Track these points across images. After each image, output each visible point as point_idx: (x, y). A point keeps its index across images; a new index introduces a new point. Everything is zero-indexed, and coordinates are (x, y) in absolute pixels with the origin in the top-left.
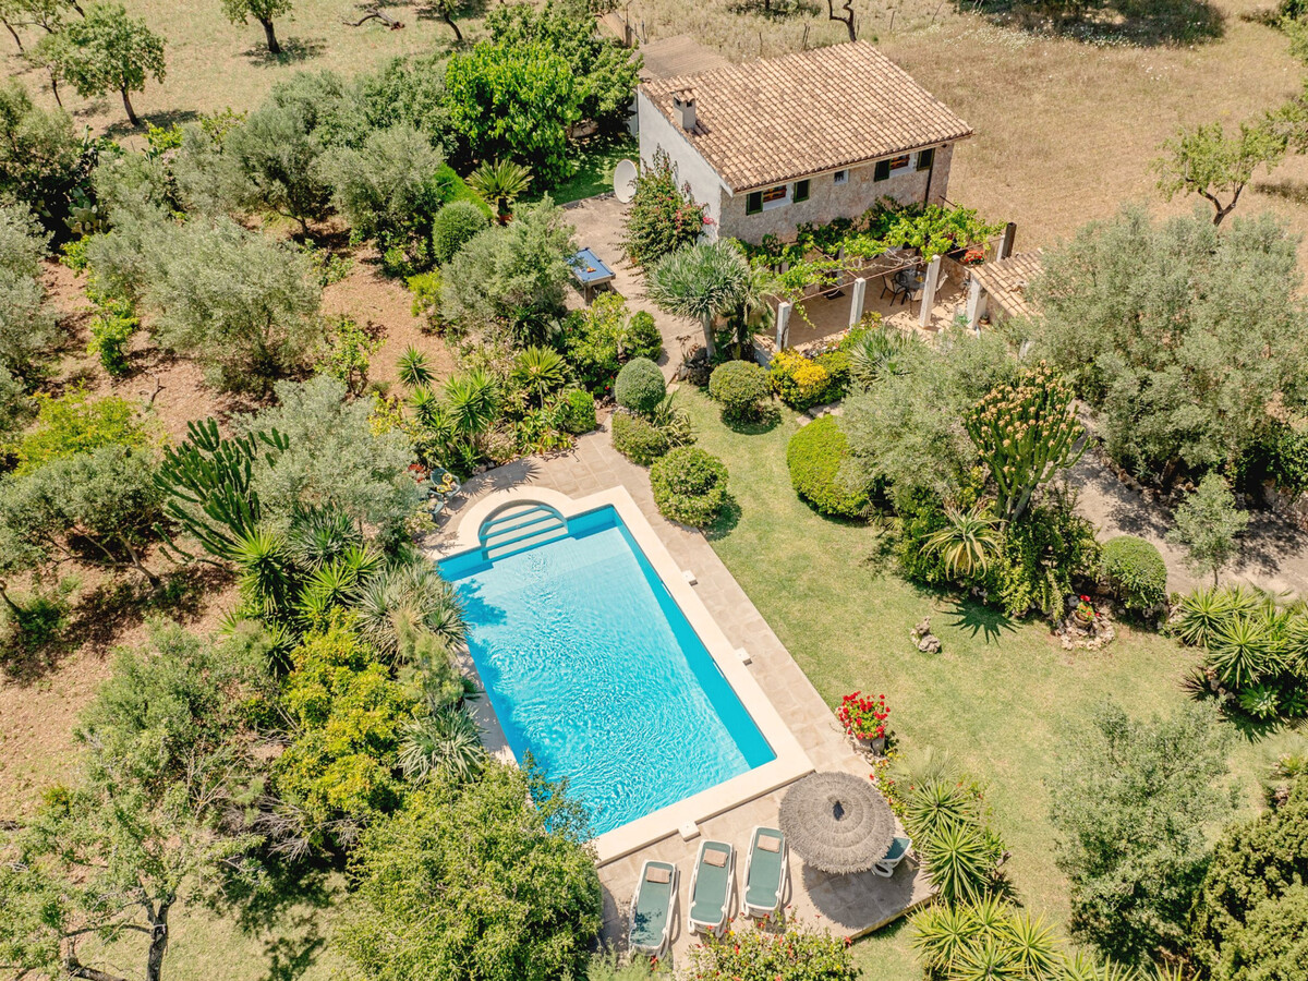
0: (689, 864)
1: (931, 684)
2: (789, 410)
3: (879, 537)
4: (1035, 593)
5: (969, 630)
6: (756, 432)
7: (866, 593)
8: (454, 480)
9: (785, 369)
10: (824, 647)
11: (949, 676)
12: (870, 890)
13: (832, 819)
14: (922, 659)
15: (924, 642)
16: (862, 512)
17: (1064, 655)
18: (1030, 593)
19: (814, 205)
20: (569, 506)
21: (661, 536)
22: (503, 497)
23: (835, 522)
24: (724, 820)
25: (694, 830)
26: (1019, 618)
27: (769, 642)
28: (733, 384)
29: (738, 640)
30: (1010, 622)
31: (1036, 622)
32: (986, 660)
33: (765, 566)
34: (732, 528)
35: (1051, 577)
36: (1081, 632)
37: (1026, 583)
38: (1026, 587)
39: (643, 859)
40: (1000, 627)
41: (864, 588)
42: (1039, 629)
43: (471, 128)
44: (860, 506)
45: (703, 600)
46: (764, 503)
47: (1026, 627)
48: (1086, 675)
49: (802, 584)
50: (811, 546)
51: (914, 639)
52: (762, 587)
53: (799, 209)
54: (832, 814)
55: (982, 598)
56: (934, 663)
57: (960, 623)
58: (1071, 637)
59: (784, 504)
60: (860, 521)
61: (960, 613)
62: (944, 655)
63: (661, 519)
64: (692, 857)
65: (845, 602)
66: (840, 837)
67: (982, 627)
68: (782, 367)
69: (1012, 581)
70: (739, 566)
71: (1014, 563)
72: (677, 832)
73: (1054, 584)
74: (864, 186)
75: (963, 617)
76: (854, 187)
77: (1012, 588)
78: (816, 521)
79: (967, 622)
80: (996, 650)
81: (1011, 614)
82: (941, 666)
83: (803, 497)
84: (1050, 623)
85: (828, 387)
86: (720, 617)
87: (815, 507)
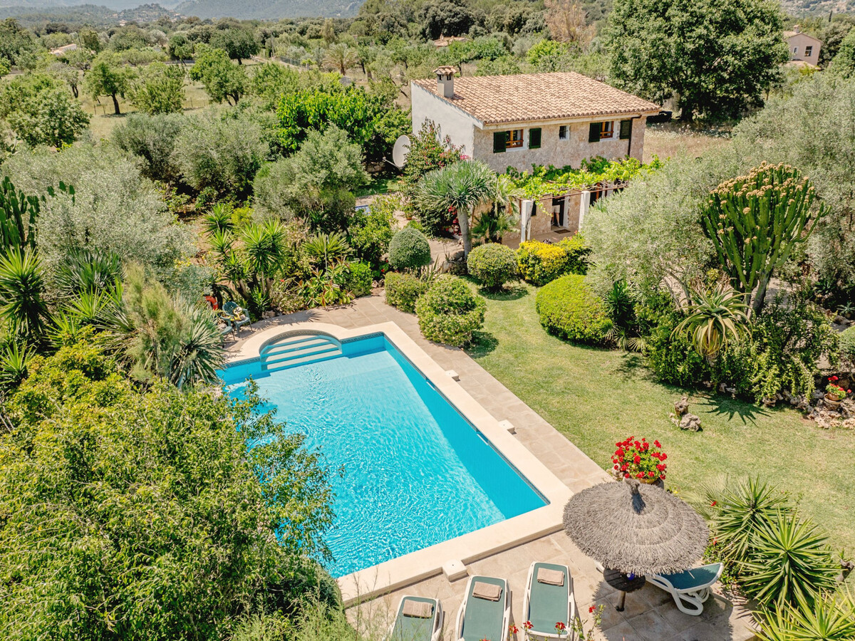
0: (456, 603)
1: (699, 453)
2: (534, 287)
3: (624, 357)
4: (784, 376)
5: (725, 416)
6: (507, 299)
7: (620, 391)
8: (244, 312)
9: (529, 251)
10: (587, 427)
11: (715, 448)
12: (679, 630)
13: (632, 513)
14: (684, 435)
15: (685, 419)
16: (608, 335)
17: (823, 432)
18: (779, 376)
19: (544, 154)
20: (342, 333)
21: (428, 352)
22: (287, 328)
23: (582, 347)
24: (495, 561)
25: (463, 568)
26: (769, 406)
27: (534, 420)
28: (487, 256)
29: (499, 415)
30: (762, 410)
31: (786, 409)
32: (748, 436)
33: (522, 374)
34: (491, 351)
35: (797, 360)
36: (833, 414)
37: (775, 366)
38: (775, 370)
39: (398, 598)
40: (754, 413)
41: (618, 388)
42: (790, 415)
44: (605, 329)
45: (467, 391)
46: (518, 336)
47: (778, 413)
48: (850, 446)
49: (559, 385)
50: (566, 363)
51: (673, 419)
52: (522, 386)
53: (534, 154)
54: (631, 507)
55: (730, 394)
56: (698, 438)
57: (713, 411)
58: (822, 417)
59: (538, 336)
60: (607, 345)
61: (712, 404)
62: (706, 433)
63: (427, 342)
65: (601, 398)
66: (644, 532)
67: (736, 413)
68: (526, 250)
69: (760, 368)
70: (500, 373)
71: (760, 350)
72: (441, 572)
73: (802, 365)
74: (582, 145)
75: (715, 407)
76: (574, 145)
77: (760, 375)
78: (566, 348)
79: (721, 410)
80: (755, 429)
81: (762, 403)
82: (705, 441)
83: (553, 331)
84: (801, 410)
85: (566, 264)
86: (483, 402)
87: (565, 338)
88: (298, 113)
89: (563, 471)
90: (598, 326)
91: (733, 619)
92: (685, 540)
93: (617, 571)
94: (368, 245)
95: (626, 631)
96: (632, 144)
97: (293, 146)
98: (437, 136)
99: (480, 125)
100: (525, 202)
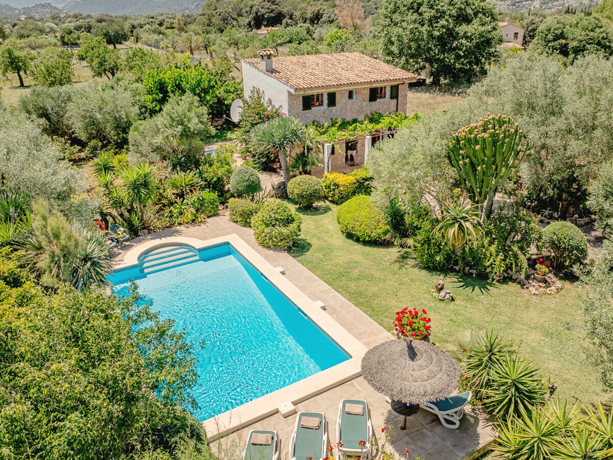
0: (289, 433)
1: (452, 316)
2: (335, 205)
3: (399, 252)
4: (508, 260)
5: (469, 289)
6: (317, 214)
7: (397, 276)
8: (125, 232)
9: (331, 180)
10: (376, 302)
11: (463, 312)
12: (444, 439)
13: (409, 361)
14: (442, 304)
15: (442, 293)
16: (388, 237)
17: (535, 297)
18: (504, 260)
19: (338, 110)
20: (198, 244)
21: (261, 254)
22: (158, 242)
23: (370, 246)
24: (315, 401)
25: (292, 407)
26: (498, 281)
27: (338, 299)
28: (301, 184)
29: (314, 297)
30: (494, 284)
31: (510, 283)
32: (485, 302)
33: (329, 267)
34: (306, 252)
35: (515, 249)
36: (541, 284)
37: (501, 254)
38: (501, 256)
39: (247, 433)
40: (488, 287)
41: (396, 274)
42: (512, 287)
43: (156, 106)
44: (385, 233)
45: (291, 281)
46: (325, 240)
47: (504, 286)
48: (552, 306)
49: (355, 273)
50: (359, 258)
51: (434, 294)
52: (329, 276)
53: (331, 111)
54: (407, 356)
55: (472, 274)
56: (451, 306)
57: (461, 287)
58: (534, 287)
59: (339, 240)
60: (387, 244)
61: (460, 282)
62: (457, 302)
63: (260, 248)
64: (290, 428)
65: (385, 281)
66: (417, 373)
67: (477, 287)
68: (329, 179)
69: (491, 255)
70: (313, 268)
71: (491, 243)
72: (277, 412)
73: (519, 252)
74: (364, 103)
75: (462, 284)
76: (359, 104)
77: (491, 260)
78: (359, 247)
79: (467, 285)
80: (489, 297)
81: (493, 280)
82: (456, 307)
83: (350, 236)
84: (519, 283)
85: (357, 188)
86: (302, 288)
87: (358, 240)
88: (159, 84)
89: (360, 334)
90: (380, 231)
91: (480, 429)
92: (445, 377)
93: (399, 402)
94: (215, 179)
95: (408, 443)
96: (399, 102)
97: (157, 108)
98: (262, 99)
99: (293, 91)
100: (326, 145)
